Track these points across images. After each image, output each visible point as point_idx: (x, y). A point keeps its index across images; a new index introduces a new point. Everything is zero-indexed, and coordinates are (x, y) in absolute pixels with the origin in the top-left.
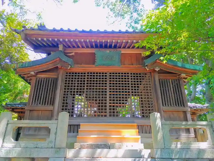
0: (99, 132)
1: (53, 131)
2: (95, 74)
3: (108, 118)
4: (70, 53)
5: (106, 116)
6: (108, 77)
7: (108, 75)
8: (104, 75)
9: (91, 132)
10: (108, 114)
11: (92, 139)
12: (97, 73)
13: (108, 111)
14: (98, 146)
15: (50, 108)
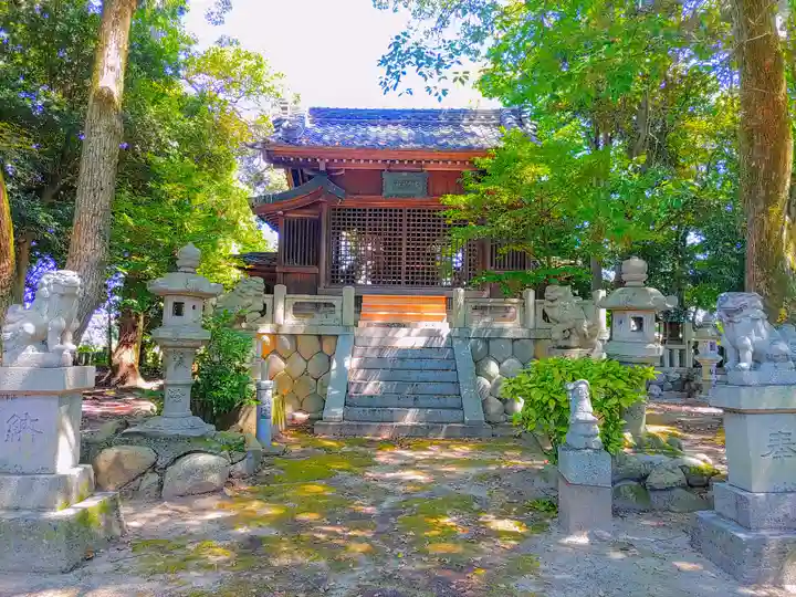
0: (390, 308)
1: (338, 308)
2: (383, 213)
3: (403, 288)
4: (337, 171)
5: (399, 283)
6: (405, 218)
7: (405, 213)
8: (399, 213)
9: (377, 307)
10: (403, 280)
11: (381, 315)
12: (386, 210)
13: (403, 276)
14: (388, 326)
15: (314, 269)
